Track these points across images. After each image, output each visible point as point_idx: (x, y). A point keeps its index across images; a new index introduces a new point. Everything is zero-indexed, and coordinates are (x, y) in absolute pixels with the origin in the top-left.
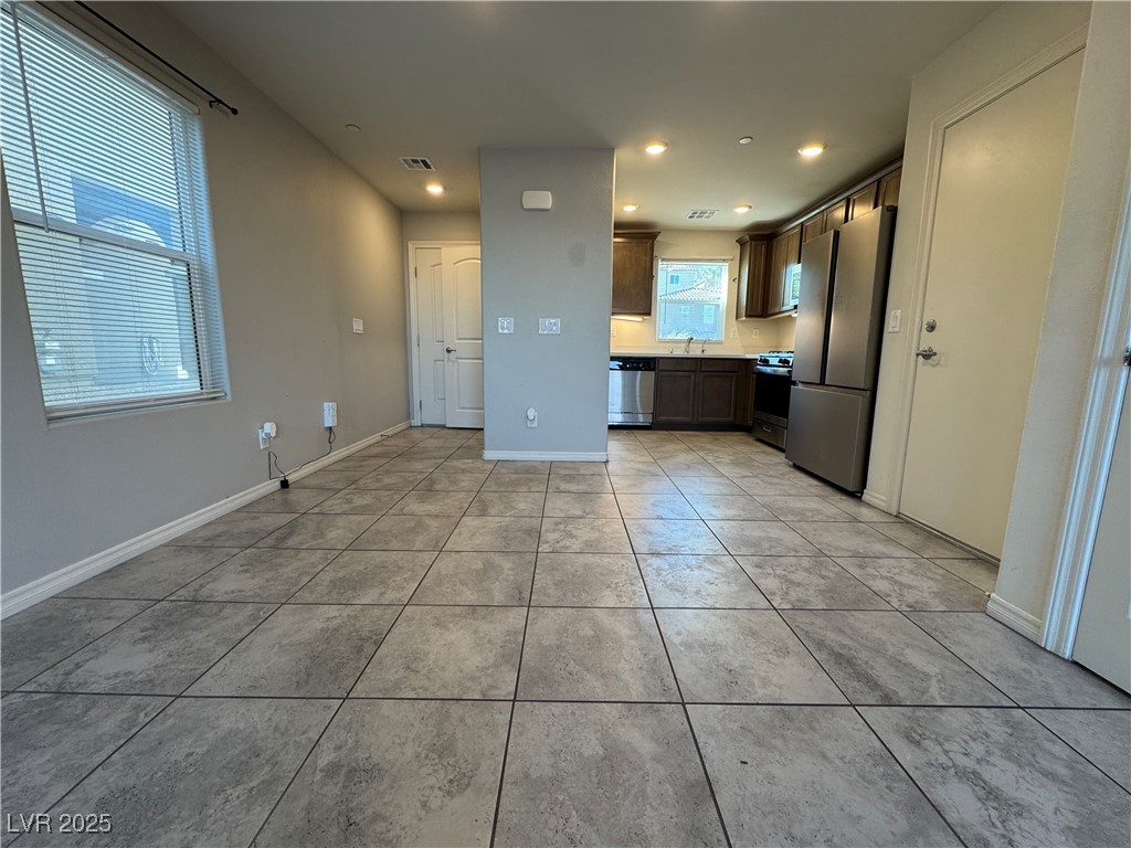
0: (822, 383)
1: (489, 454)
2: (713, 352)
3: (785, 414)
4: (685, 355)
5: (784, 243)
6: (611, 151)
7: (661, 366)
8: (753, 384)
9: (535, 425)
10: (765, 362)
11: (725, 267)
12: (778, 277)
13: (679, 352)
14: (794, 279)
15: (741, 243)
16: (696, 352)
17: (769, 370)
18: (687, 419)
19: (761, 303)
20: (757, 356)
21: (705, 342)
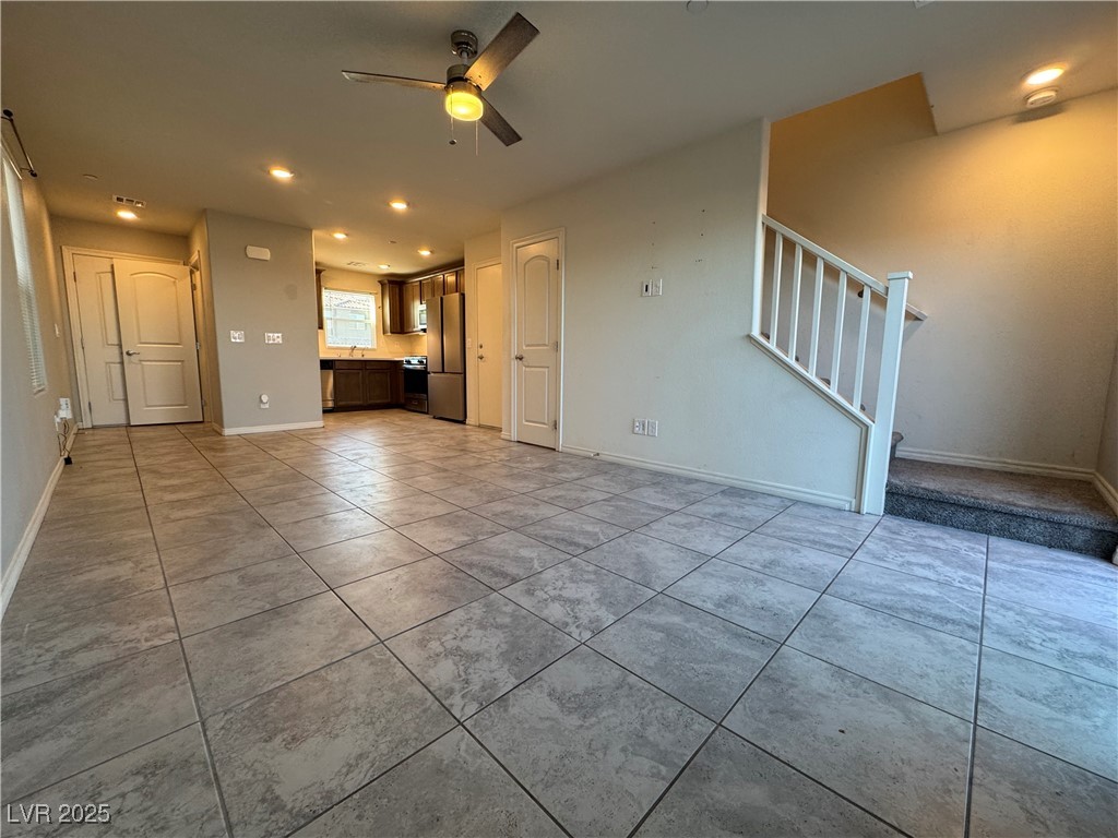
0: (443, 372)
1: (228, 432)
2: (369, 356)
3: (426, 391)
4: (351, 358)
5: (410, 288)
6: (311, 231)
7: (337, 365)
8: (401, 377)
9: (267, 406)
10: (409, 362)
11: (372, 299)
12: (408, 310)
13: (345, 356)
14: (419, 311)
15: (382, 284)
16: (357, 356)
17: (410, 366)
18: (358, 403)
19: (399, 324)
20: (404, 359)
21: (364, 349)
